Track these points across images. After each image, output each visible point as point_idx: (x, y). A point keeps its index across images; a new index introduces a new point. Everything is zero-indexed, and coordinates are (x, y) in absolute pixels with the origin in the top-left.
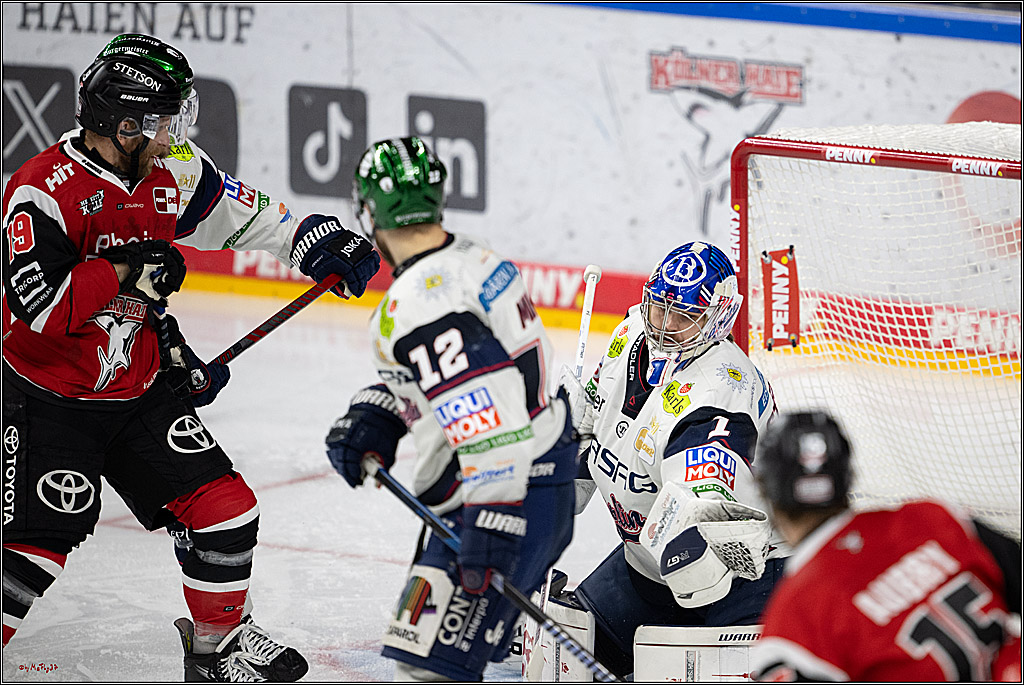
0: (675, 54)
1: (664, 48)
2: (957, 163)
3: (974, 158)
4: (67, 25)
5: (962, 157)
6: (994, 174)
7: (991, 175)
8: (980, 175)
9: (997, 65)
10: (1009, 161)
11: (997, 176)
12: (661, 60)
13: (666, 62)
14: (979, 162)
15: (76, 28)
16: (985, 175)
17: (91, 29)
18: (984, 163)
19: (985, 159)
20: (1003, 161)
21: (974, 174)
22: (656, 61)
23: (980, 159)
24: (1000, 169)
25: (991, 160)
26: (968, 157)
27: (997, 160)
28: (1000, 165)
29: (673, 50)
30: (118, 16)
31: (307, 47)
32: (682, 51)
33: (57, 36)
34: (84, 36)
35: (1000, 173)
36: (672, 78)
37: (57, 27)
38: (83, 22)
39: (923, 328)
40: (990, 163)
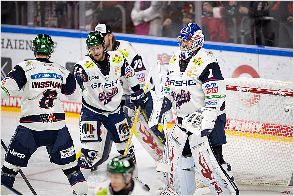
0: (164, 55)
1: (162, 54)
2: (238, 89)
3: (242, 87)
4: (9, 47)
5: (239, 87)
6: (248, 91)
7: (247, 92)
8: (244, 91)
9: (246, 58)
10: (251, 88)
11: (248, 92)
12: (161, 57)
13: (162, 57)
14: (244, 88)
15: (12, 48)
16: (245, 91)
17: (16, 48)
18: (245, 88)
19: (245, 87)
20: (250, 88)
21: (243, 91)
22: (159, 57)
23: (244, 87)
24: (249, 90)
25: (247, 88)
26: (241, 87)
27: (248, 88)
28: (249, 89)
29: (164, 54)
30: (22, 45)
31: (70, 53)
32: (166, 54)
33: (7, 50)
34: (14, 50)
35: (249, 91)
36: (163, 61)
37: (7, 47)
38: (14, 46)
39: (228, 124)
40: (247, 89)
